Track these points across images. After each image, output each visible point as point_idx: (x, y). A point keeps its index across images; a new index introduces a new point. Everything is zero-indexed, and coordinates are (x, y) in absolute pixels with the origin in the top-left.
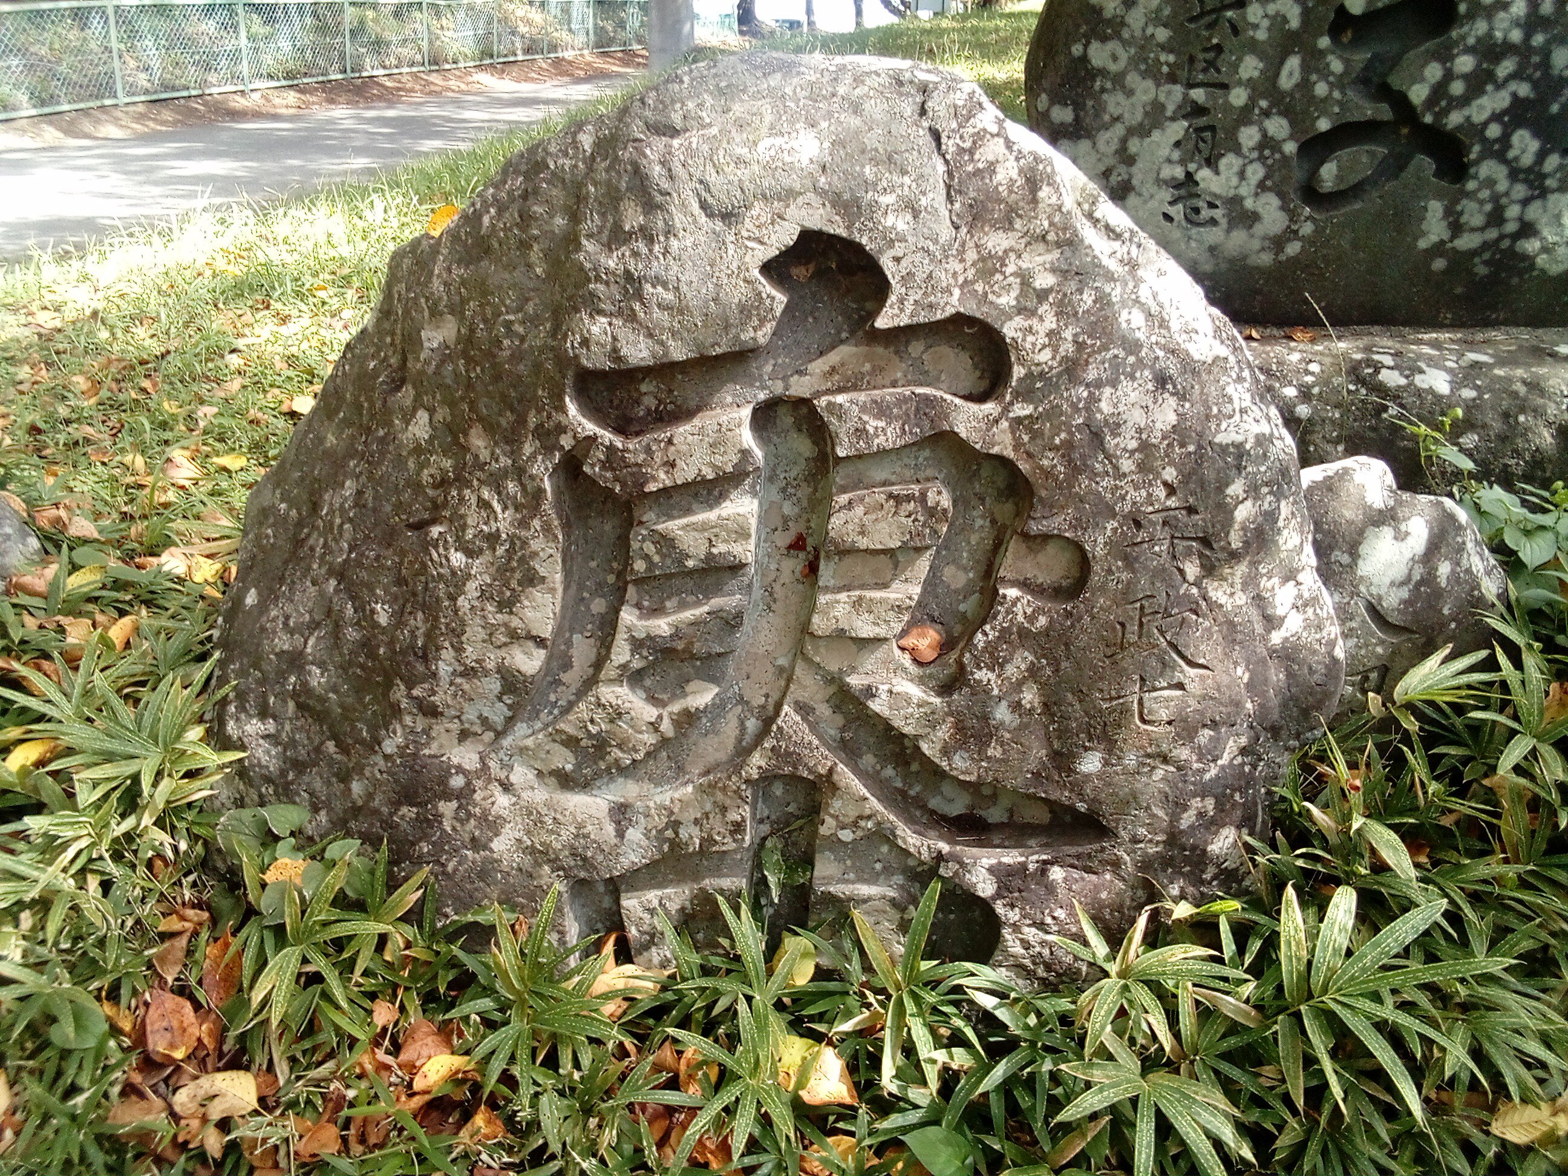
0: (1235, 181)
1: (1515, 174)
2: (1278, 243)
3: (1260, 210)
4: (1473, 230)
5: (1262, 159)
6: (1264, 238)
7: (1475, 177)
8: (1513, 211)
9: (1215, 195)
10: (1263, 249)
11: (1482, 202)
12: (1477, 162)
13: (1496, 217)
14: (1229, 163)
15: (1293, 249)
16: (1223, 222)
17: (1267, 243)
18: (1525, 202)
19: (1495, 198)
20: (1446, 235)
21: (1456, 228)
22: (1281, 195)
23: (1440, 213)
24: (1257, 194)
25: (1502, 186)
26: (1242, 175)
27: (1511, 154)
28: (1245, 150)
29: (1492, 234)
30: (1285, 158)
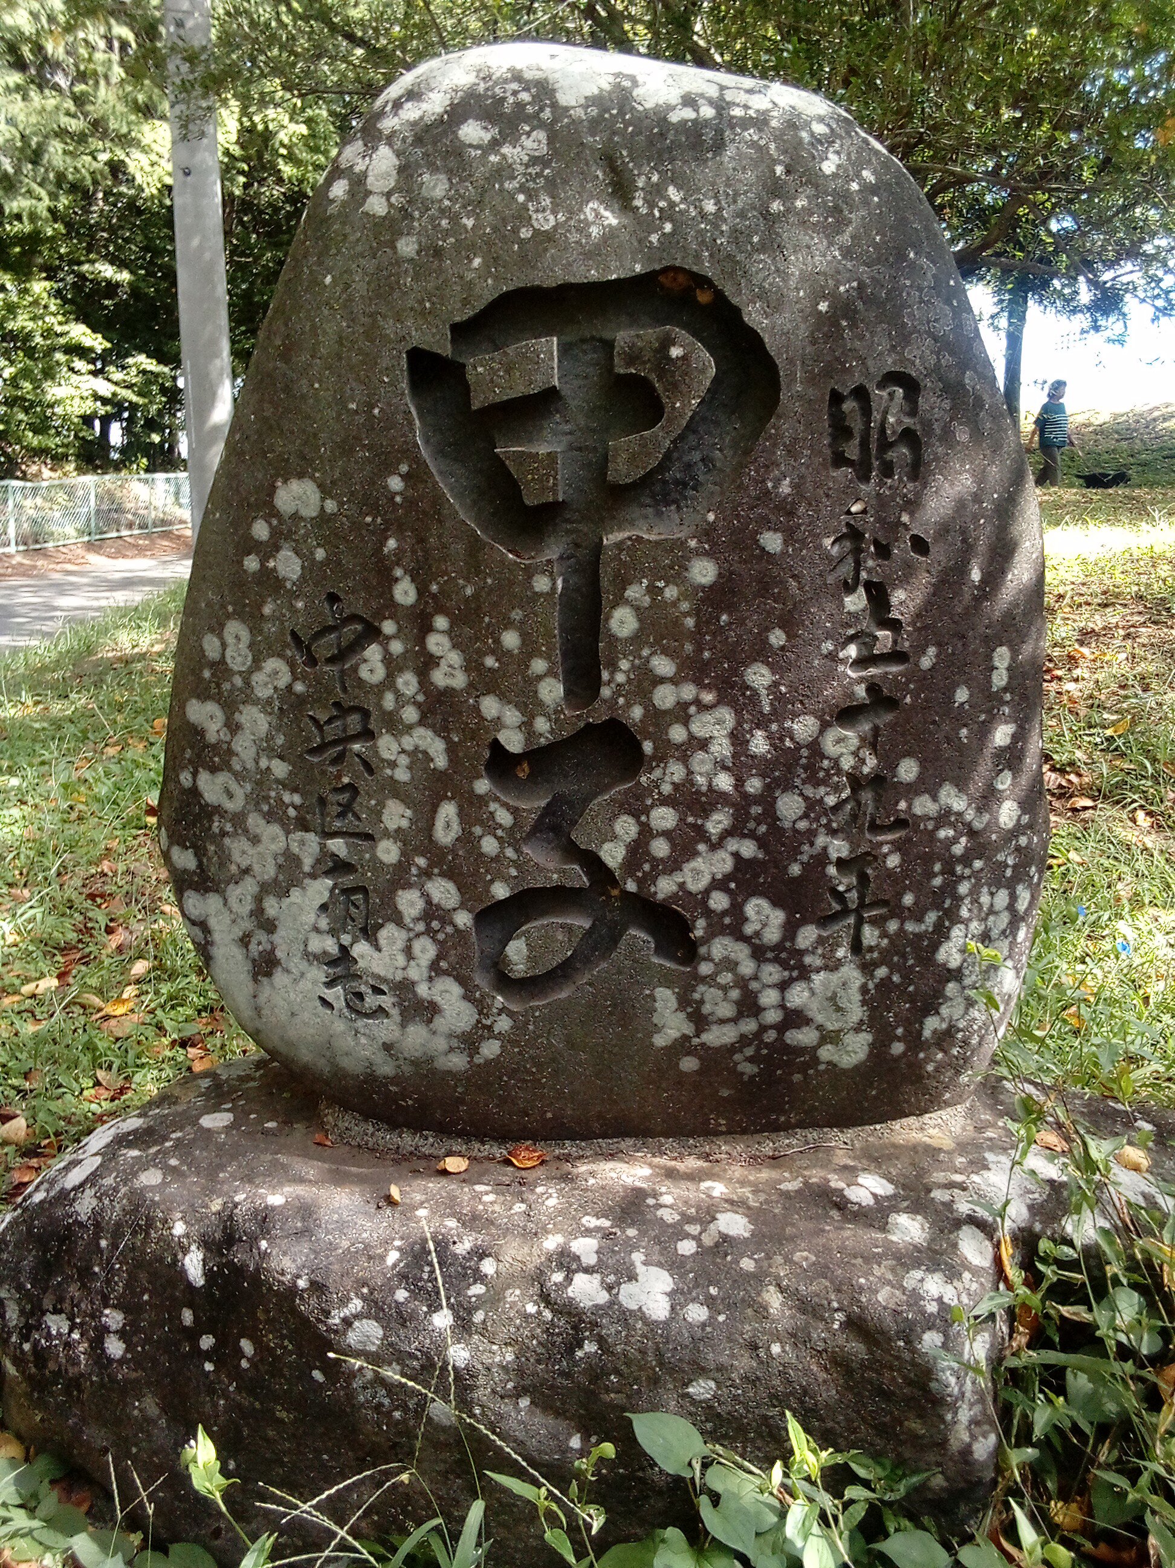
0: (401, 960)
1: (759, 953)
2: (470, 1042)
3: (437, 999)
4: (722, 1021)
5: (430, 932)
6: (450, 1036)
7: (708, 958)
8: (769, 998)
9: (378, 977)
10: (451, 1050)
11: (725, 988)
12: (706, 940)
13: (749, 1006)
14: (389, 934)
15: (490, 1049)
16: (395, 1012)
17: (455, 1043)
18: (783, 986)
19: (742, 983)
20: (688, 1029)
21: (700, 1020)
22: (462, 981)
23: (673, 1003)
24: (430, 979)
25: (747, 967)
26: (408, 952)
27: (749, 929)
28: (407, 920)
29: (749, 1026)
30: (460, 934)
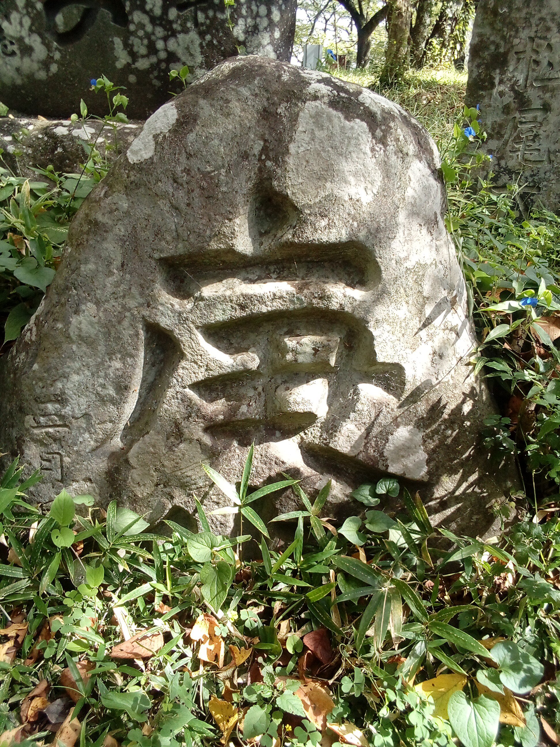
0: (19, 27)
1: (153, 20)
2: (46, 64)
3: (33, 45)
4: (143, 56)
5: (28, 13)
6: (39, 62)
7: (132, 22)
8: (160, 45)
9: (12, 37)
10: (40, 69)
11: (141, 38)
12: (131, 13)
13: (152, 49)
14: (14, 16)
15: (54, 68)
16: (18, 52)
17: (40, 65)
18: (165, 39)
19: (148, 36)
20: (130, 60)
21: (134, 56)
22: (41, 35)
23: (121, 46)
24: (29, 35)
25: (149, 28)
26: (21, 24)
27: (148, 7)
28: (20, 9)
29: (154, 59)
30: (39, 13)
